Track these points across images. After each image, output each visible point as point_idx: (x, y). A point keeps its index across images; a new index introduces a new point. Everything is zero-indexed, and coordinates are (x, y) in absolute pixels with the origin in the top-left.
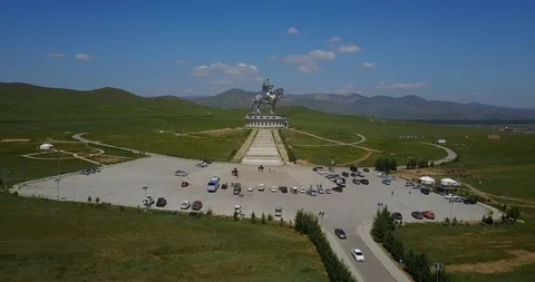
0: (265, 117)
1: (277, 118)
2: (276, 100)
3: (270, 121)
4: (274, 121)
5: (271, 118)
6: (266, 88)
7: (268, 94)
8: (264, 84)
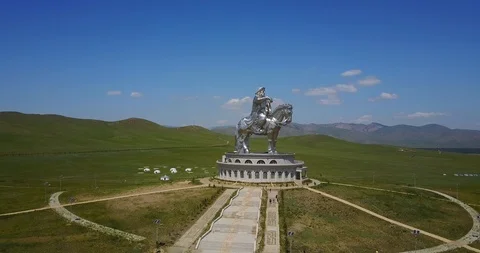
0: (255, 162)
1: (281, 162)
2: (278, 128)
3: (265, 170)
4: (273, 170)
5: (267, 162)
6: (259, 105)
7: (263, 115)
8: (255, 98)
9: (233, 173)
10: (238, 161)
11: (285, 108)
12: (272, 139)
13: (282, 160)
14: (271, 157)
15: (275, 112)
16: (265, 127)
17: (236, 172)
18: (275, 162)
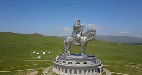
5: (81, 64)
7: (79, 35)
8: (75, 25)
9: (61, 69)
10: (64, 62)
11: (91, 31)
12: (84, 49)
13: (90, 62)
14: (84, 60)
15: (85, 33)
16: (80, 42)
17: (63, 69)
18: (86, 63)
